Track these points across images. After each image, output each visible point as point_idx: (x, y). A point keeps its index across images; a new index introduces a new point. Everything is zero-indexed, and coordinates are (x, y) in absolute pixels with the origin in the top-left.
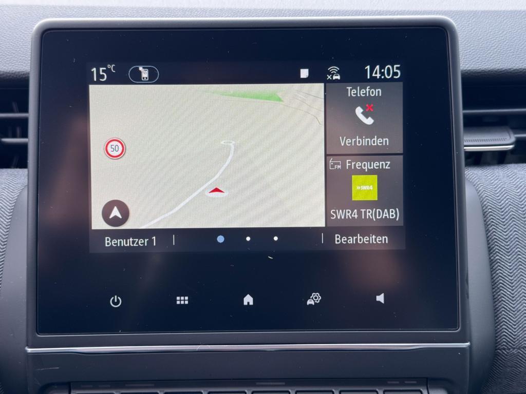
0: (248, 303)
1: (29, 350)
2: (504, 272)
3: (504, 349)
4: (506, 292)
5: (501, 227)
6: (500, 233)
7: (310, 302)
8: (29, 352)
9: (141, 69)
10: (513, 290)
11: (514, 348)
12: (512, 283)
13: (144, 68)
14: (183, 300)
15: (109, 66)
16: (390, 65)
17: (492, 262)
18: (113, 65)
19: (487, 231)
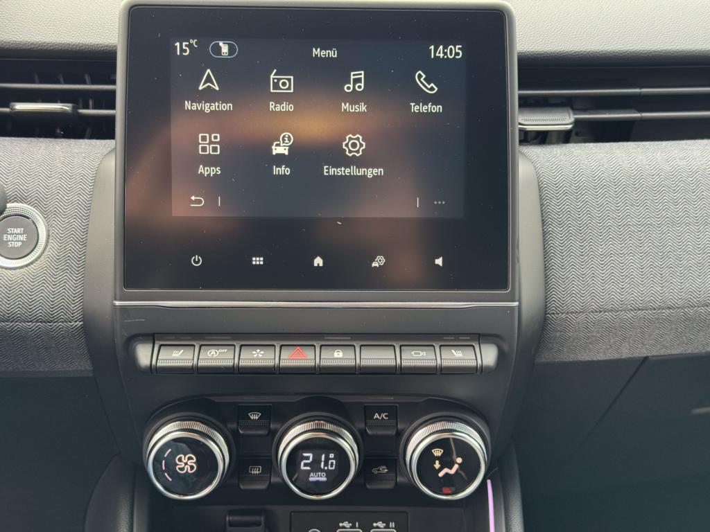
0: (318, 264)
1: (117, 303)
2: (555, 242)
3: (553, 314)
4: (556, 261)
5: (554, 201)
6: (553, 207)
7: (375, 264)
8: (117, 304)
9: (221, 44)
10: (563, 259)
11: (563, 313)
12: (563, 253)
13: (224, 43)
14: (258, 261)
15: (191, 41)
16: (453, 45)
17: (544, 234)
18: (196, 40)
19: (542, 205)
